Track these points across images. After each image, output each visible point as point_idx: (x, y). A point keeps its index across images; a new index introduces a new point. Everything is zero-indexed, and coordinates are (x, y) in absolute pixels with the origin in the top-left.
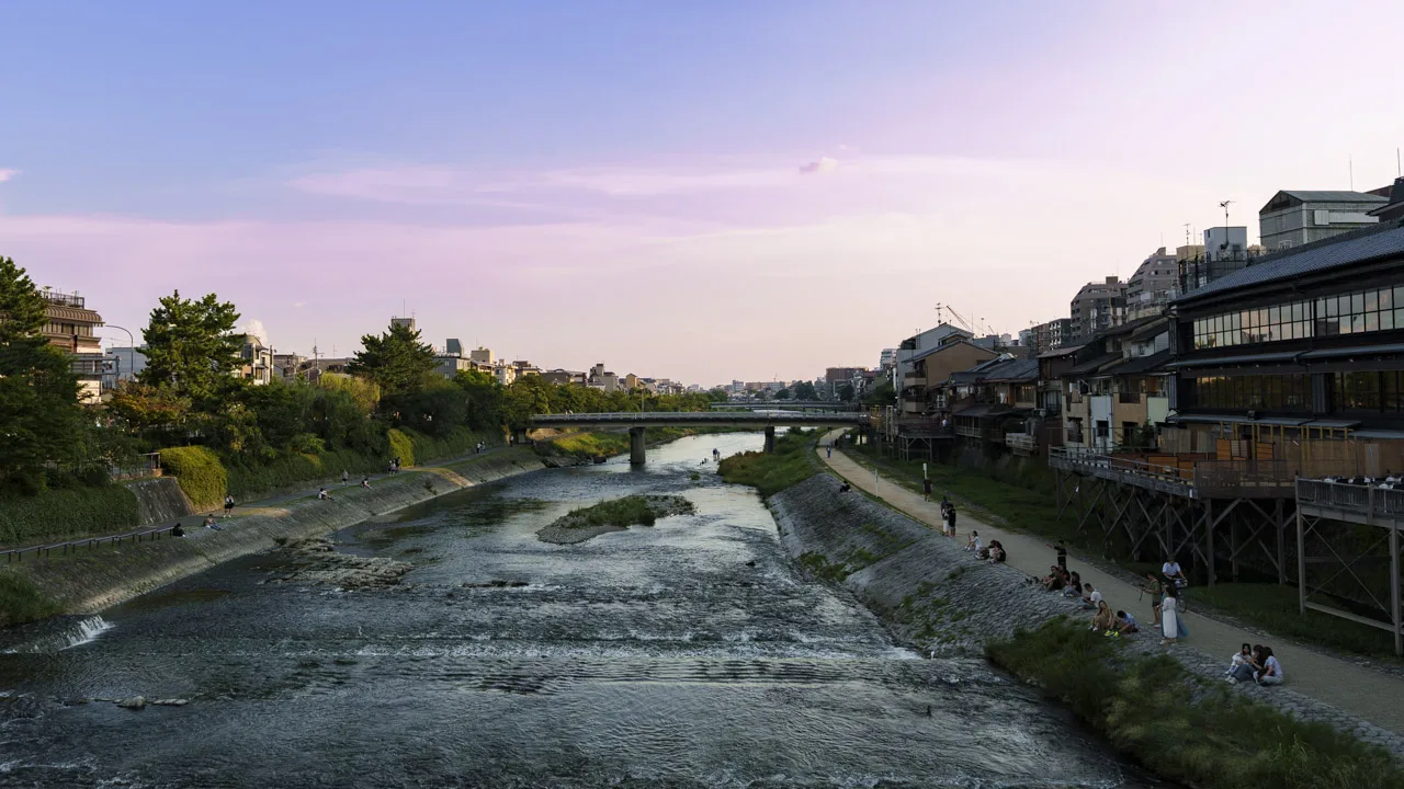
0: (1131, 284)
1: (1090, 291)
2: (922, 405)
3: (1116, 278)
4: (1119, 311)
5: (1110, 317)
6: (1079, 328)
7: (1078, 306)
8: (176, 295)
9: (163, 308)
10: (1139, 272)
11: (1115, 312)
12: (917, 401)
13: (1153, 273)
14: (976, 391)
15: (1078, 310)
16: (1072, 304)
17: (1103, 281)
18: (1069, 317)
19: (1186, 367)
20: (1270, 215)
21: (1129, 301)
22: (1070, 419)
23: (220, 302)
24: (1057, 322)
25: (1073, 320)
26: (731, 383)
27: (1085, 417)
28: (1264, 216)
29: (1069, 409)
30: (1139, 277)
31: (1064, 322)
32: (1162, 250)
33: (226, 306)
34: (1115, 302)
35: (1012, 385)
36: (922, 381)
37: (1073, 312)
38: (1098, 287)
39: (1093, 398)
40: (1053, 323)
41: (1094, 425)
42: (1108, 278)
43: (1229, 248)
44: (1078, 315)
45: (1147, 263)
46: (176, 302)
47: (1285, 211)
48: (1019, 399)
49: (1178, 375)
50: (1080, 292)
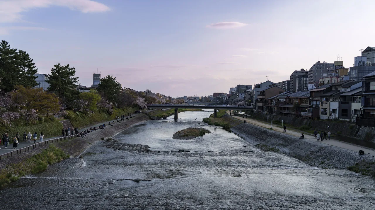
0: (310, 71)
1: (296, 73)
2: (264, 104)
3: (304, 69)
4: (305, 79)
5: (302, 81)
6: (292, 83)
7: (293, 77)
8: (59, 64)
9: (55, 68)
10: (312, 68)
11: (304, 79)
12: (262, 103)
13: (316, 68)
14: (286, 100)
15: (293, 78)
16: (291, 76)
17: (300, 70)
18: (290, 80)
19: (368, 95)
20: (365, 53)
21: (309, 76)
22: (322, 108)
23: (70, 67)
24: (286, 81)
25: (291, 81)
26: (183, 97)
27: (328, 108)
28: (363, 54)
29: (322, 106)
30: (312, 69)
31: (288, 81)
32: (319, 62)
33: (72, 69)
34: (303, 76)
35: (300, 99)
36: (264, 97)
37: (291, 79)
38: (298, 72)
39: (331, 103)
40: (284, 82)
41: (331, 110)
42: (301, 69)
43: (362, 62)
44: (293, 79)
45: (314, 65)
46: (59, 66)
47: (369, 52)
48: (302, 103)
49: (365, 97)
50: (293, 73)
